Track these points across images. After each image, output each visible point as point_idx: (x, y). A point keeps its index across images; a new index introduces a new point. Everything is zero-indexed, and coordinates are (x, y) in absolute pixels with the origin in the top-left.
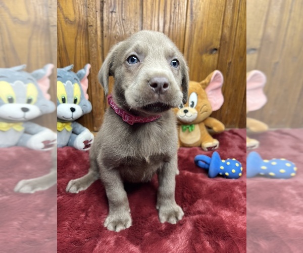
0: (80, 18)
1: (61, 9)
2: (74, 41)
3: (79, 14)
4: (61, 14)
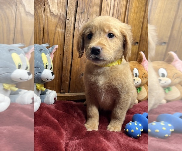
0: (61, 13)
1: (49, 6)
2: (55, 28)
4: (48, 9)
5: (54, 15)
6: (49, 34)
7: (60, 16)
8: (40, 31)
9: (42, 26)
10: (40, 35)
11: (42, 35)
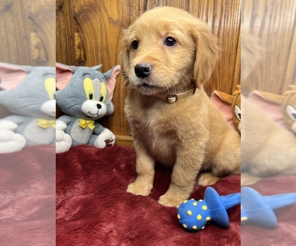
0: (123, 17)
1: (106, 10)
2: (116, 41)
3: (123, 14)
4: (105, 15)
5: (114, 22)
6: (109, 50)
7: (122, 21)
8: (98, 48)
9: (99, 41)
10: (98, 53)
11: (100, 53)
